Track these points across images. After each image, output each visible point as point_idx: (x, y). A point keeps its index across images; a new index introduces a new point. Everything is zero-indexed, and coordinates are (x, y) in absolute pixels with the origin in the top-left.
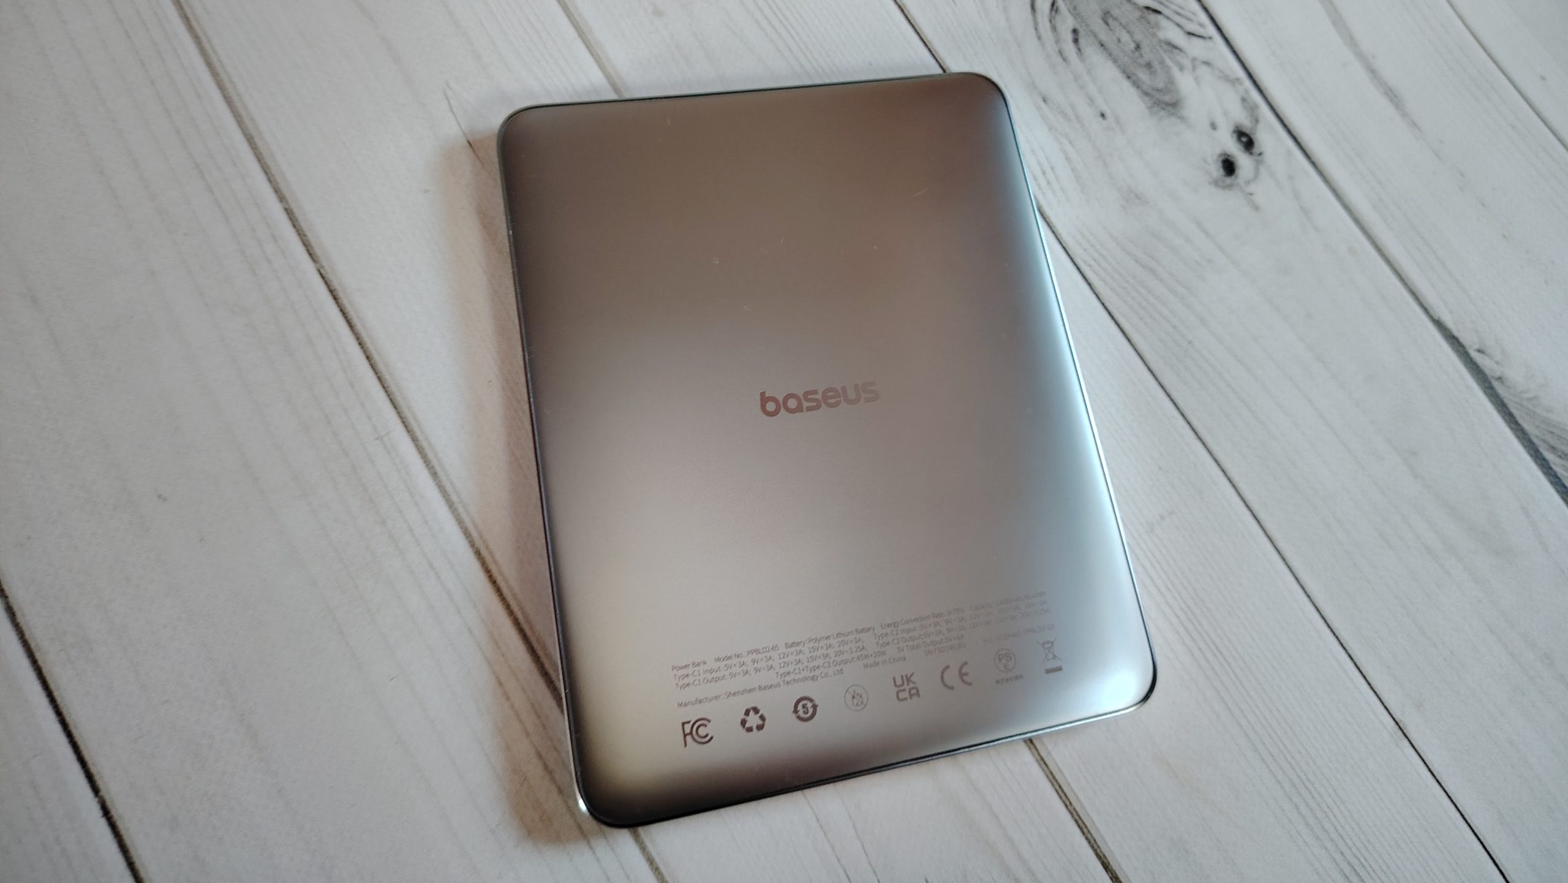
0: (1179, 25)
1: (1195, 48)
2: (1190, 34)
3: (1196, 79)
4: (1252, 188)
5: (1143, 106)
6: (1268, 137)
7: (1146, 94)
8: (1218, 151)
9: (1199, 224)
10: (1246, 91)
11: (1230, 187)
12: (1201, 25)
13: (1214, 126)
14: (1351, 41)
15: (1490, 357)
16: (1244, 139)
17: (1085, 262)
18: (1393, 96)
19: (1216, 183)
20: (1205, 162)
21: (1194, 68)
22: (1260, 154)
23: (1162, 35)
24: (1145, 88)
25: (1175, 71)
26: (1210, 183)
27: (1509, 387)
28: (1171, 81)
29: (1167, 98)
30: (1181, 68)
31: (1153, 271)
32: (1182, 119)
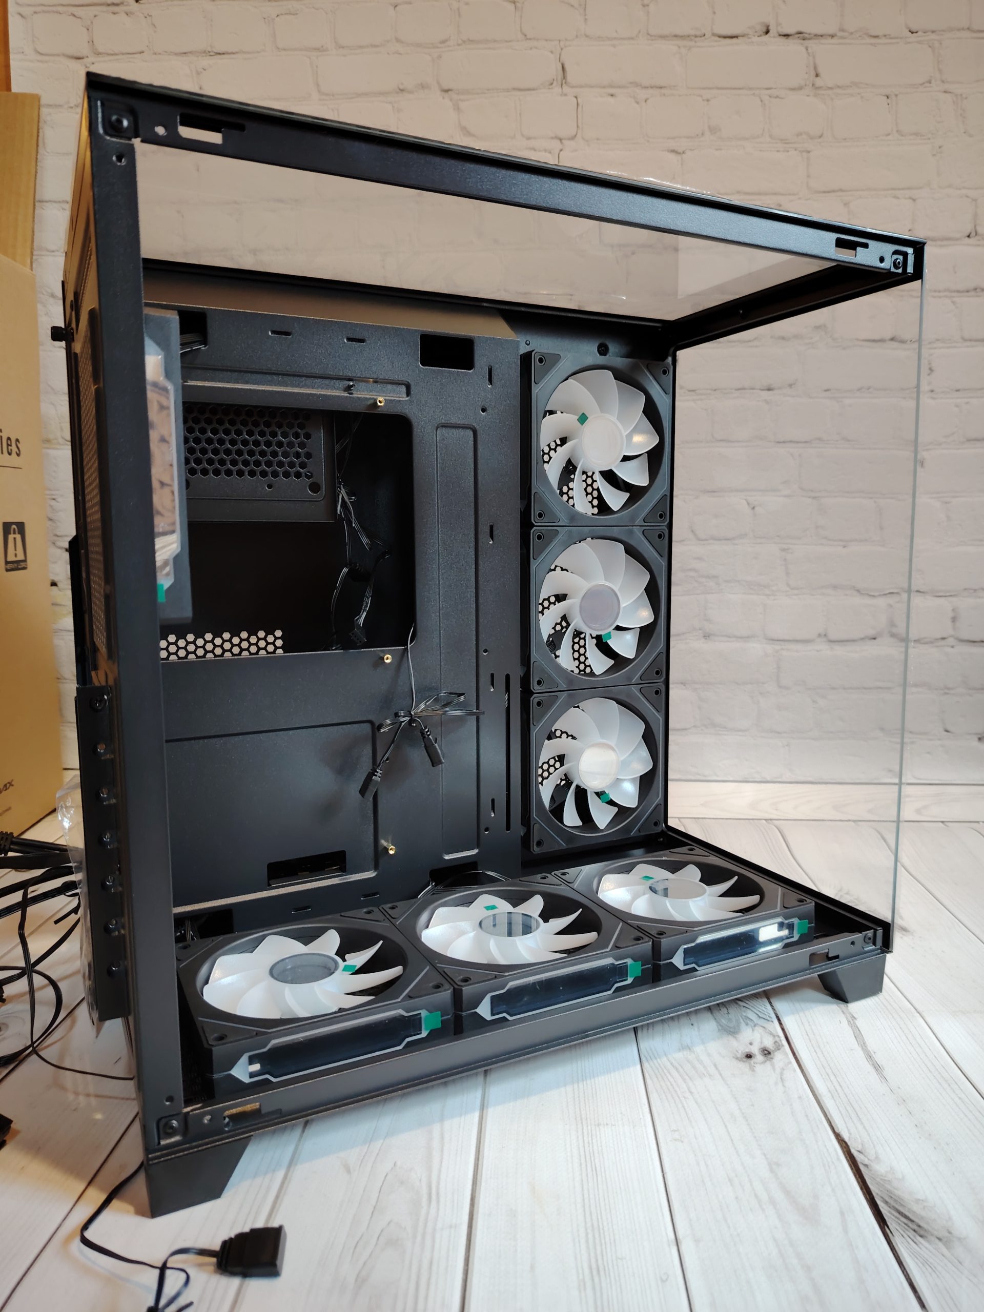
0: (757, 1014)
1: (761, 1022)
2: (760, 1017)
3: (753, 1030)
4: (755, 1065)
5: (716, 1028)
6: (783, 1057)
7: (720, 1025)
8: (747, 1050)
9: (715, 1066)
10: (780, 1040)
11: (744, 1062)
12: (769, 1017)
13: (751, 1044)
14: (863, 1045)
15: (865, 1156)
16: (766, 1052)
17: (645, 1056)
18: (877, 1068)
19: (737, 1058)
20: (737, 1051)
21: (755, 1026)
22: (772, 1058)
23: (744, 1014)
24: (722, 1024)
25: (743, 1025)
26: (734, 1057)
27: (871, 1170)
28: (738, 1026)
29: (732, 1030)
30: (747, 1024)
31: (677, 1069)
32: (735, 1038)
